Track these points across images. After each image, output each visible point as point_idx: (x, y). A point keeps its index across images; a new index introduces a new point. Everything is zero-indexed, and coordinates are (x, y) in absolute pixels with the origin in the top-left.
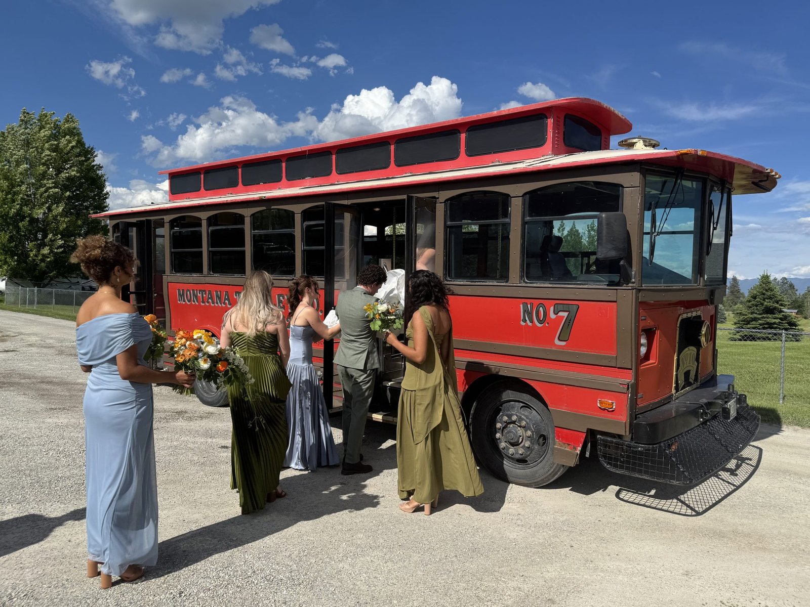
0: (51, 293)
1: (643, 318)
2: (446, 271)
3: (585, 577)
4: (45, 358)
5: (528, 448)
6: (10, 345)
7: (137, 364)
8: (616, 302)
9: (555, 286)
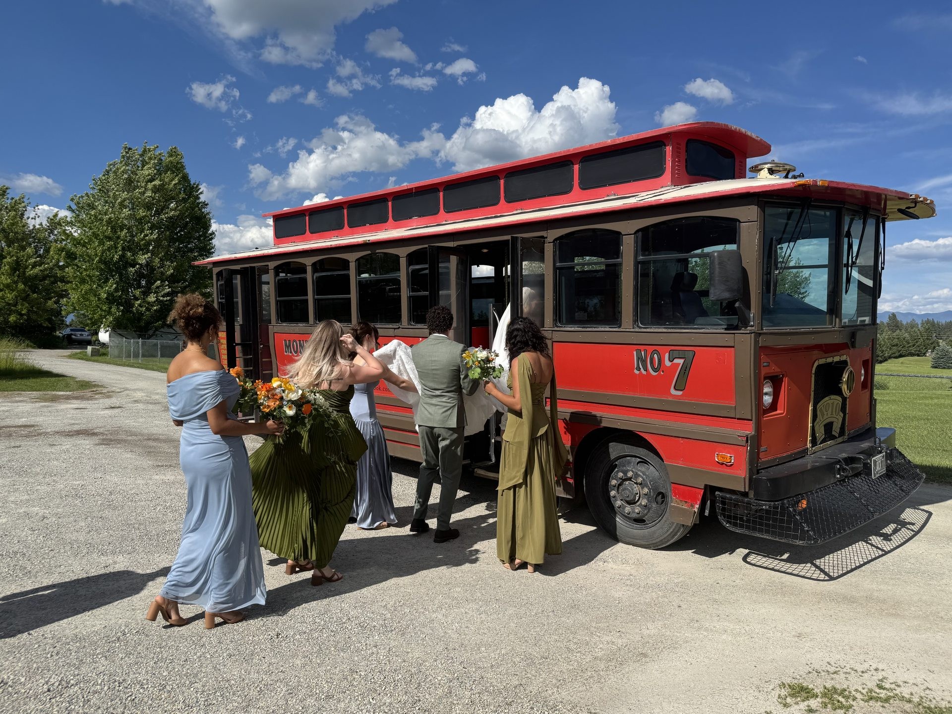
0: (156, 345)
1: (765, 364)
2: (556, 316)
3: (686, 635)
4: (152, 414)
5: (646, 506)
6: (115, 401)
7: (227, 419)
8: (733, 347)
9: (670, 330)
